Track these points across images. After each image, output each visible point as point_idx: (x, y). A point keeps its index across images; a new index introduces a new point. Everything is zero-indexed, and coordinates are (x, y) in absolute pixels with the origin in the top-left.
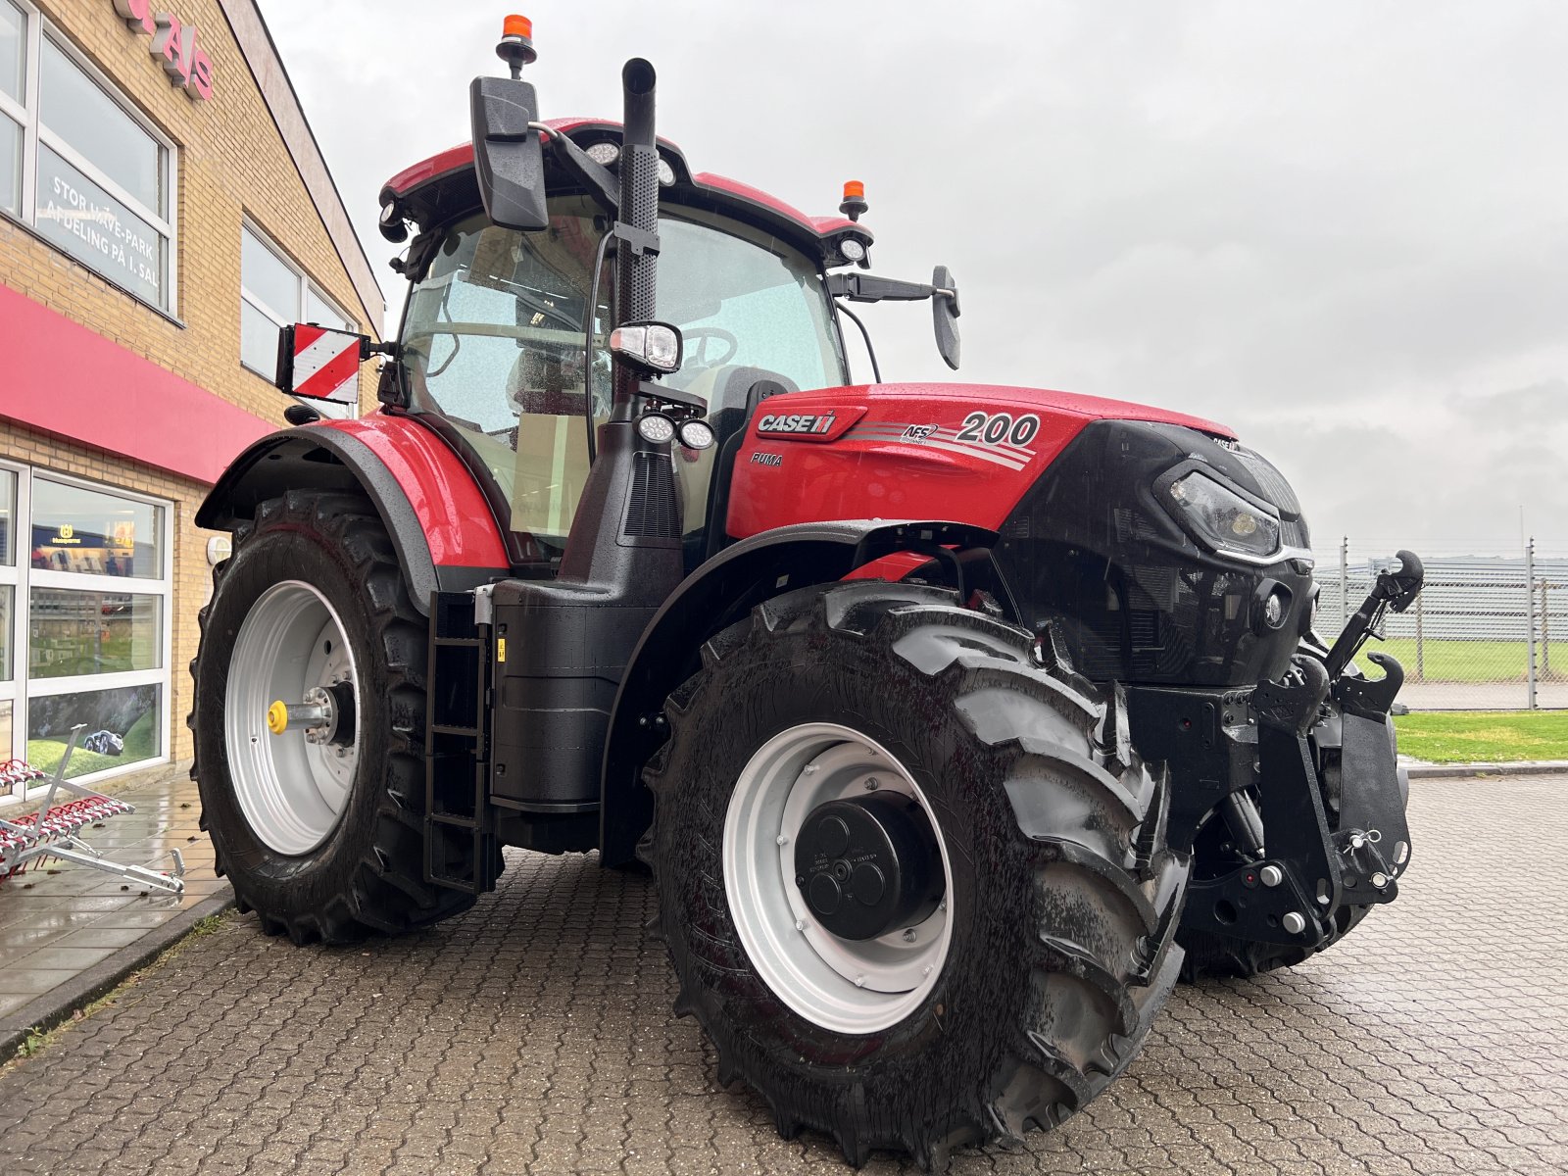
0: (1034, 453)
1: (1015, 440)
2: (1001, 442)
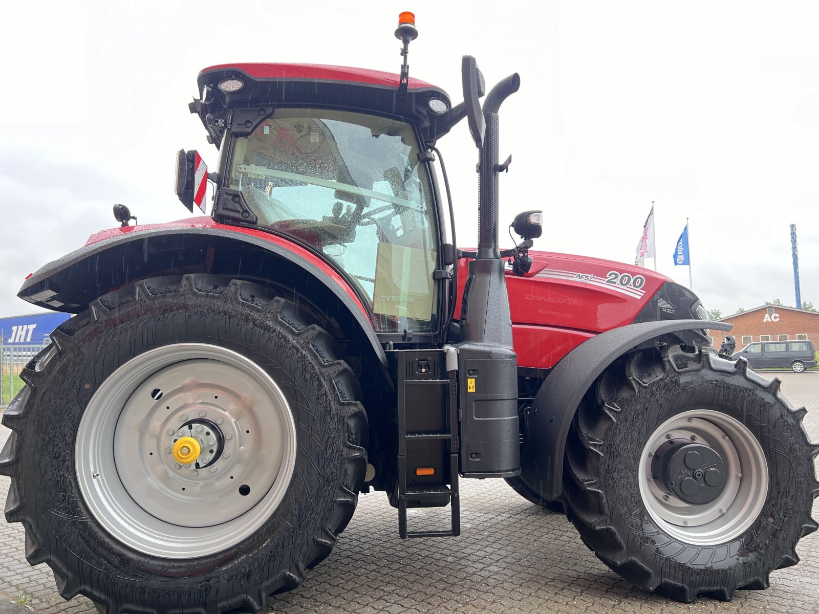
0: (645, 292)
1: (635, 286)
2: (628, 286)
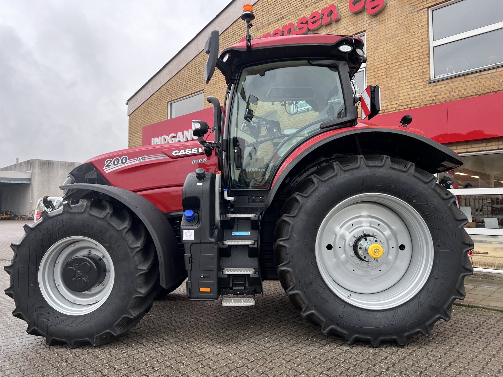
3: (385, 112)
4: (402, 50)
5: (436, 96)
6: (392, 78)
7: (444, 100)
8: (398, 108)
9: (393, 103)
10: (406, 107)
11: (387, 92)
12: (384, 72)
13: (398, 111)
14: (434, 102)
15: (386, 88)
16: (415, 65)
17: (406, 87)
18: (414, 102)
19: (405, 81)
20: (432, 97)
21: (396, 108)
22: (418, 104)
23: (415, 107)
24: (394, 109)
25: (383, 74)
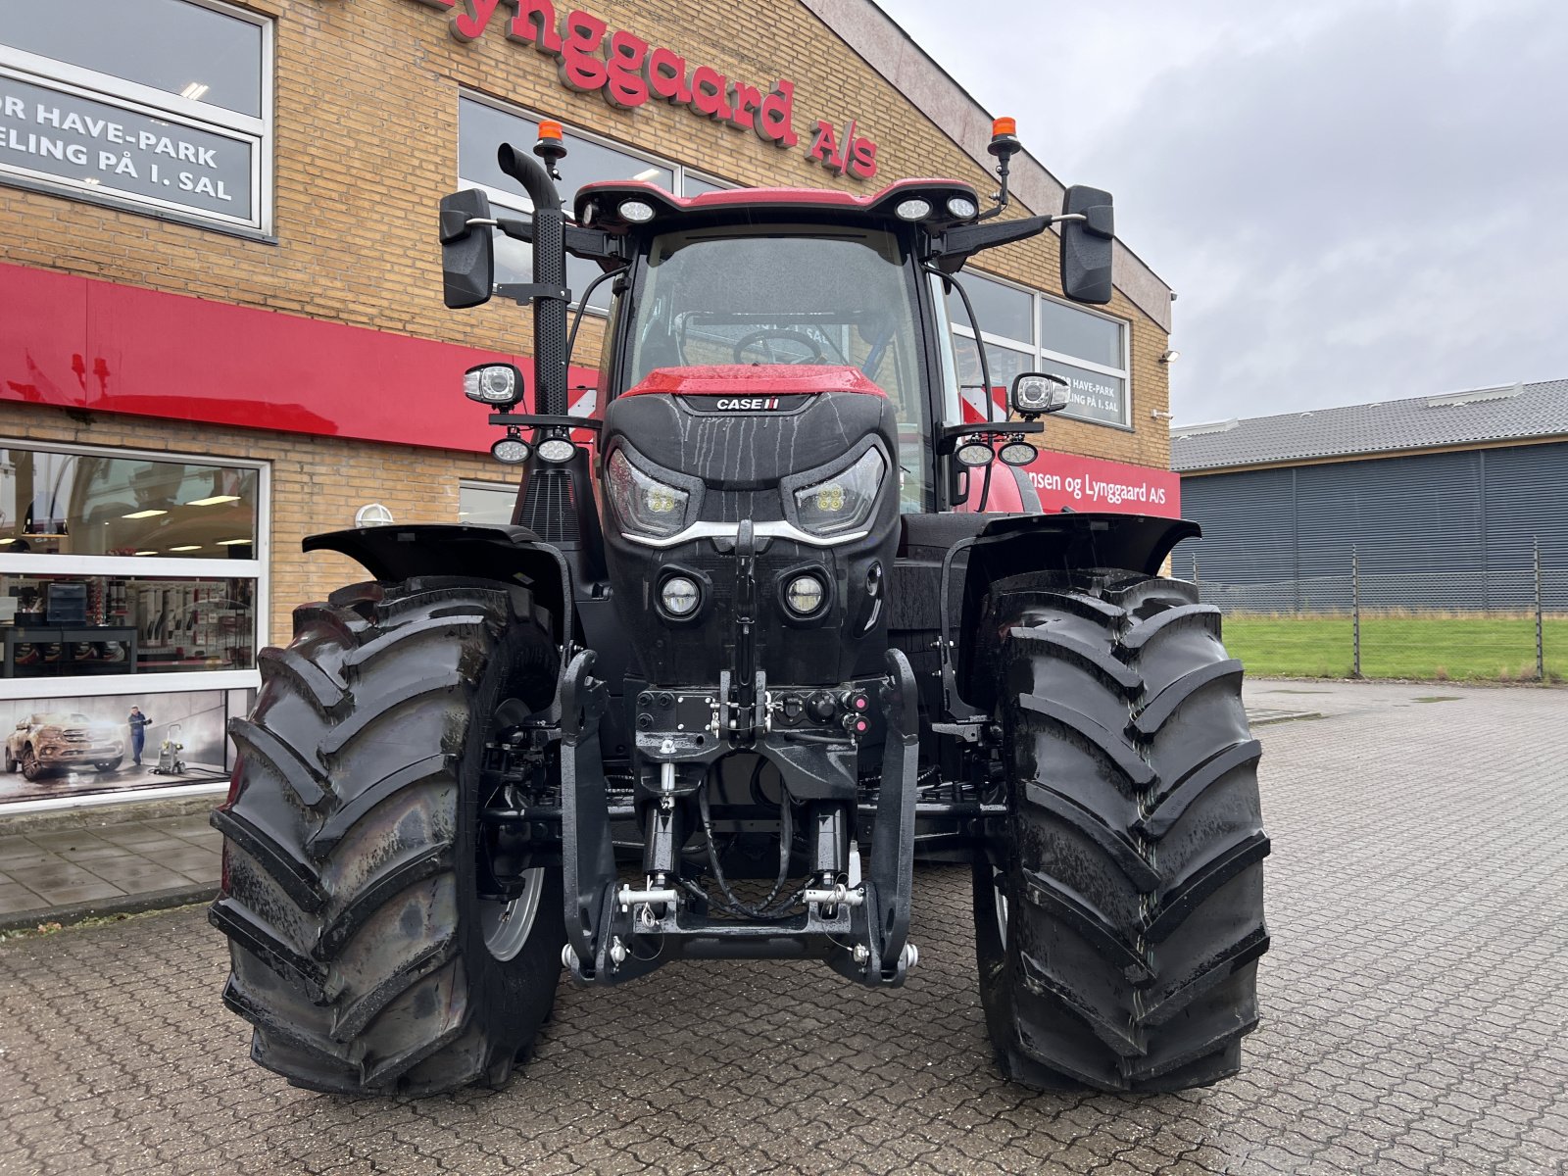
3: (337, 317)
4: (393, 156)
5: (472, 326)
6: (361, 224)
7: (489, 343)
8: (378, 321)
9: (363, 298)
10: (400, 326)
11: (347, 258)
12: (341, 194)
13: (376, 329)
14: (468, 339)
15: (345, 245)
16: (425, 218)
17: (402, 268)
18: (421, 321)
19: (400, 251)
20: (466, 324)
21: (372, 318)
22: (431, 331)
23: (422, 334)
24: (365, 319)
25: (335, 195)
